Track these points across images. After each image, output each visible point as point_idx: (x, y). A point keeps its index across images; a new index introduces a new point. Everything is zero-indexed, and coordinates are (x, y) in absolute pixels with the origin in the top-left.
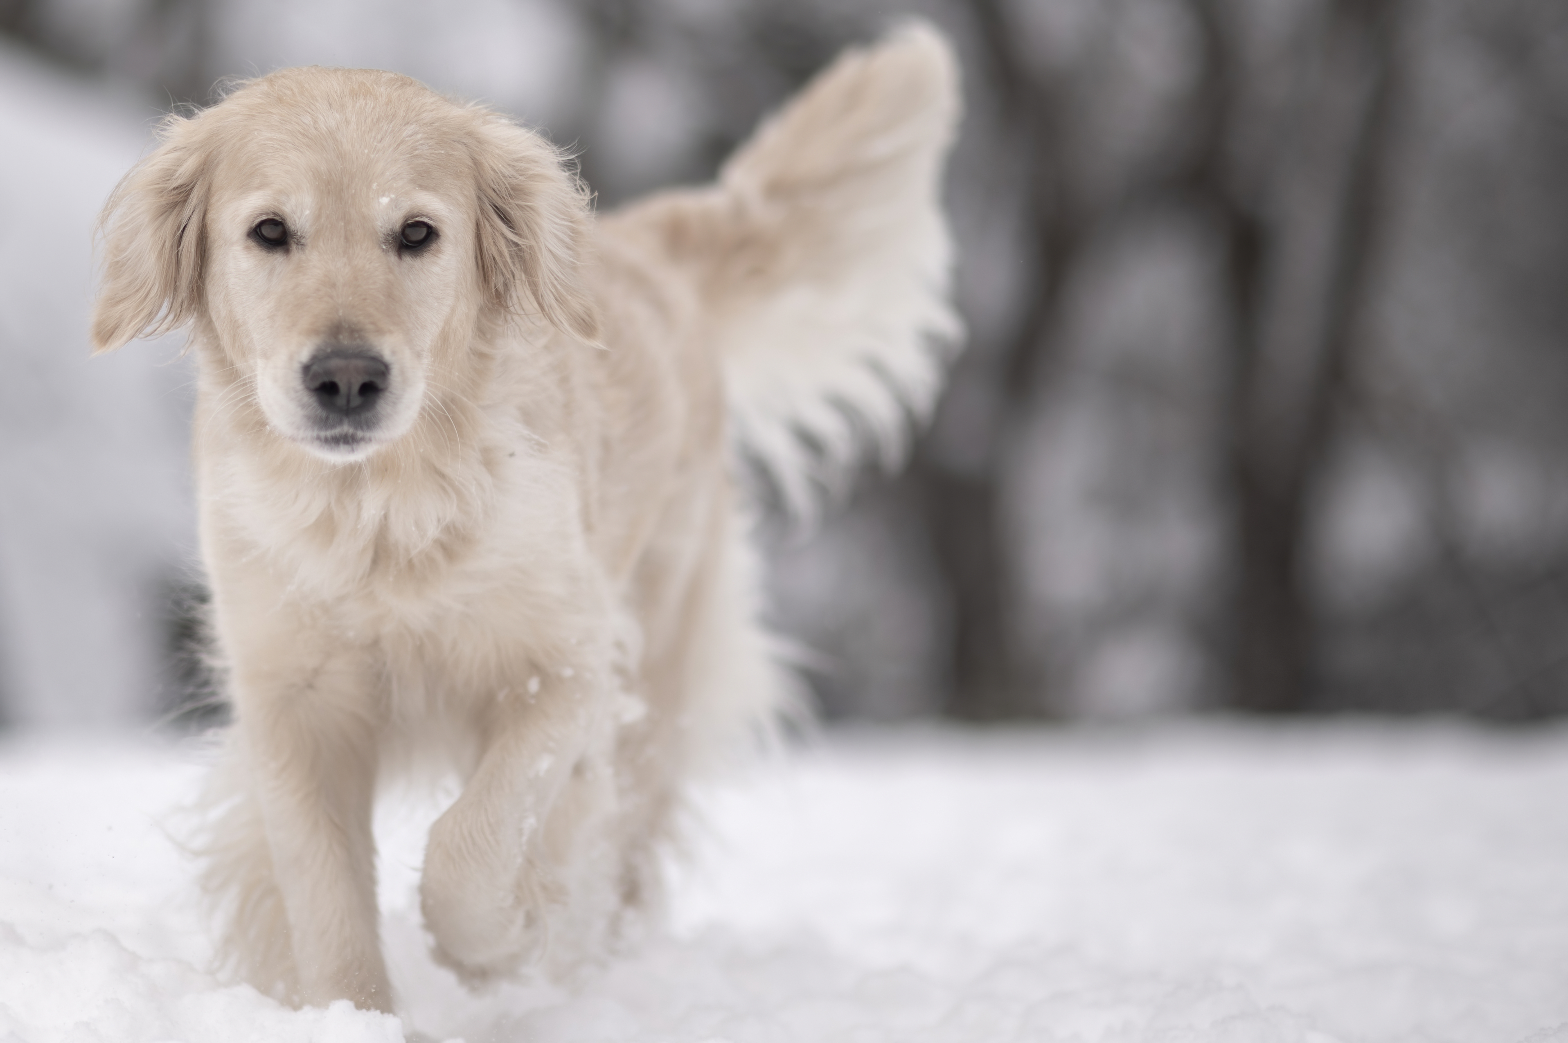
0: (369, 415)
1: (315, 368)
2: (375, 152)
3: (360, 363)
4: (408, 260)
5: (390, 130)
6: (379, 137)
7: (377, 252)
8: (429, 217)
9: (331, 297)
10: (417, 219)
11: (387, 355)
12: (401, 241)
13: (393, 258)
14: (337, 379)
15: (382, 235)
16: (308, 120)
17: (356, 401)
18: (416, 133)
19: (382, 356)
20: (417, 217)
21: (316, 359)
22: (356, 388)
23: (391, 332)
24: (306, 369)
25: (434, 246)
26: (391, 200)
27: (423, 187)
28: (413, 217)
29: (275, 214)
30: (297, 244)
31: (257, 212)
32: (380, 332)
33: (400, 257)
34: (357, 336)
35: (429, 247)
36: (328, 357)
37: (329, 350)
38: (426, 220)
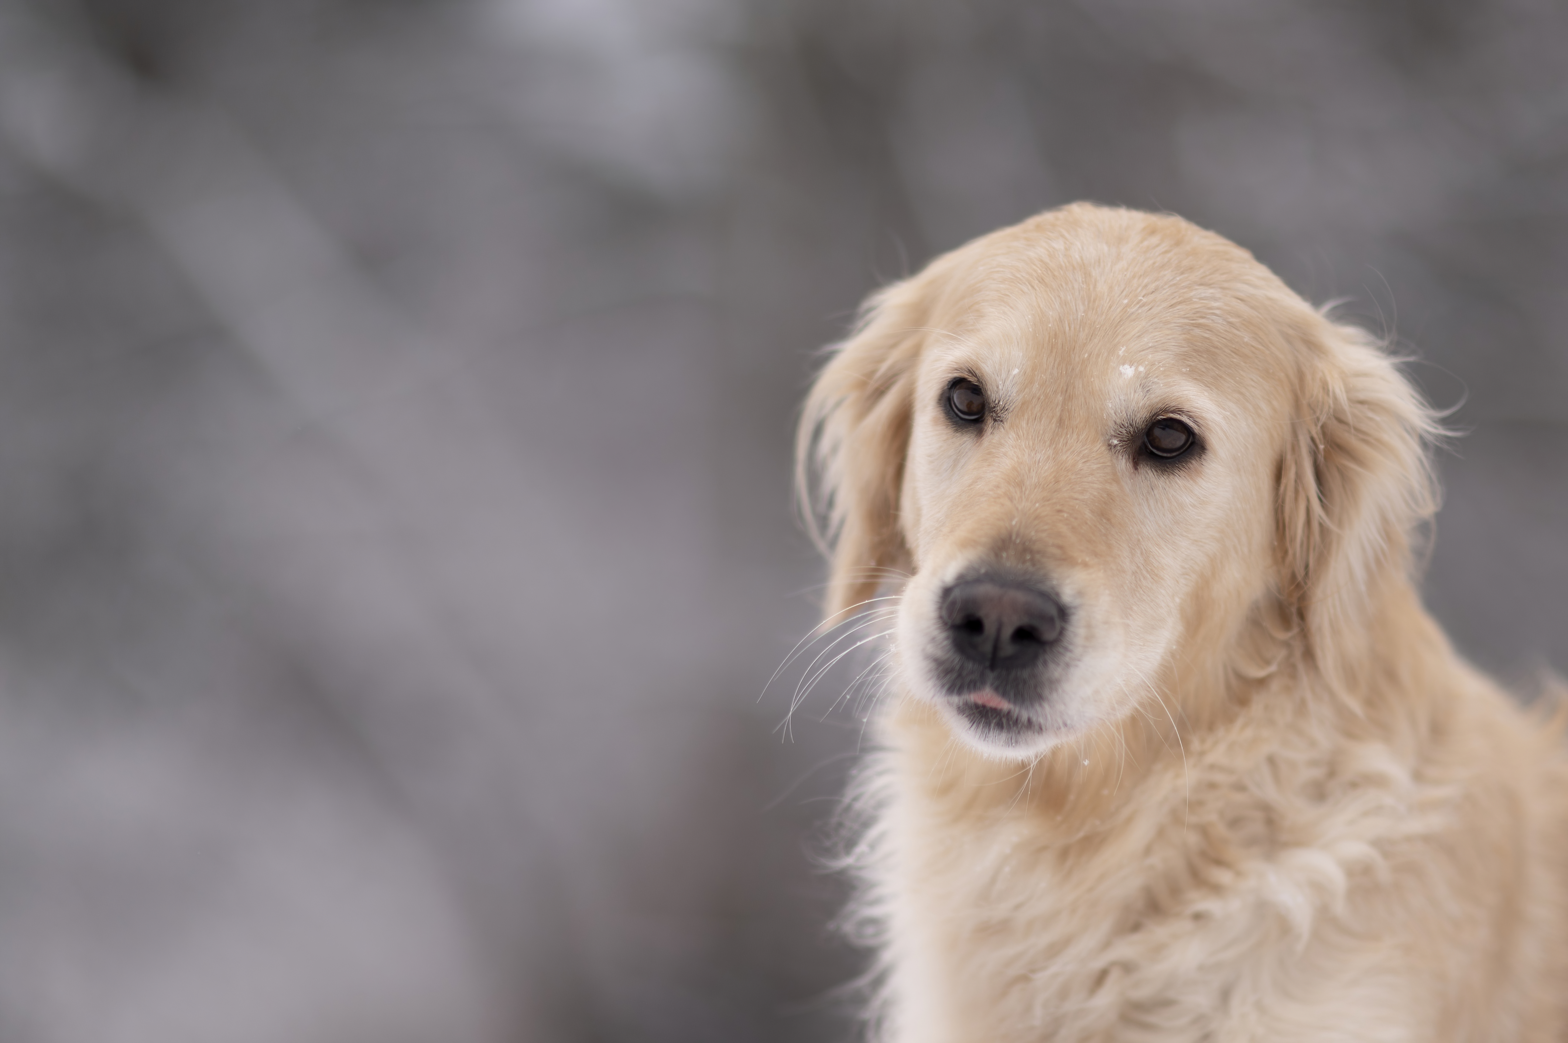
0: (1025, 674)
1: (956, 593)
2: (1138, 306)
3: (1021, 597)
4: (1148, 475)
5: (1172, 283)
6: (1152, 287)
7: (1099, 447)
8: (1190, 417)
9: (1011, 499)
10: (1171, 415)
11: (1067, 594)
12: (1144, 443)
13: (1123, 464)
14: (982, 613)
15: (1111, 424)
16: (1059, 245)
17: (1008, 649)
18: (1215, 299)
19: (1058, 594)
20: (1172, 412)
21: (962, 580)
22: (1008, 632)
23: (1086, 565)
24: (947, 592)
25: (1194, 464)
26: (1137, 375)
27: (1195, 375)
28: (1166, 411)
29: (970, 372)
30: (995, 420)
31: (952, 366)
32: (1067, 560)
33: (1136, 465)
34: (1028, 557)
35: (1186, 462)
36: (978, 580)
37: (983, 571)
38: (1184, 419)
